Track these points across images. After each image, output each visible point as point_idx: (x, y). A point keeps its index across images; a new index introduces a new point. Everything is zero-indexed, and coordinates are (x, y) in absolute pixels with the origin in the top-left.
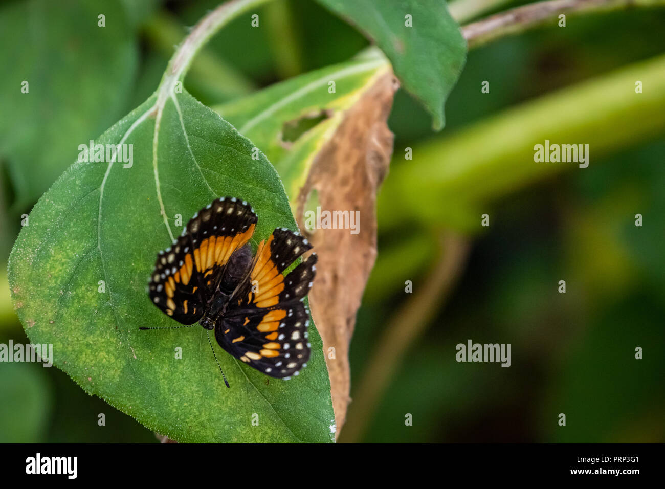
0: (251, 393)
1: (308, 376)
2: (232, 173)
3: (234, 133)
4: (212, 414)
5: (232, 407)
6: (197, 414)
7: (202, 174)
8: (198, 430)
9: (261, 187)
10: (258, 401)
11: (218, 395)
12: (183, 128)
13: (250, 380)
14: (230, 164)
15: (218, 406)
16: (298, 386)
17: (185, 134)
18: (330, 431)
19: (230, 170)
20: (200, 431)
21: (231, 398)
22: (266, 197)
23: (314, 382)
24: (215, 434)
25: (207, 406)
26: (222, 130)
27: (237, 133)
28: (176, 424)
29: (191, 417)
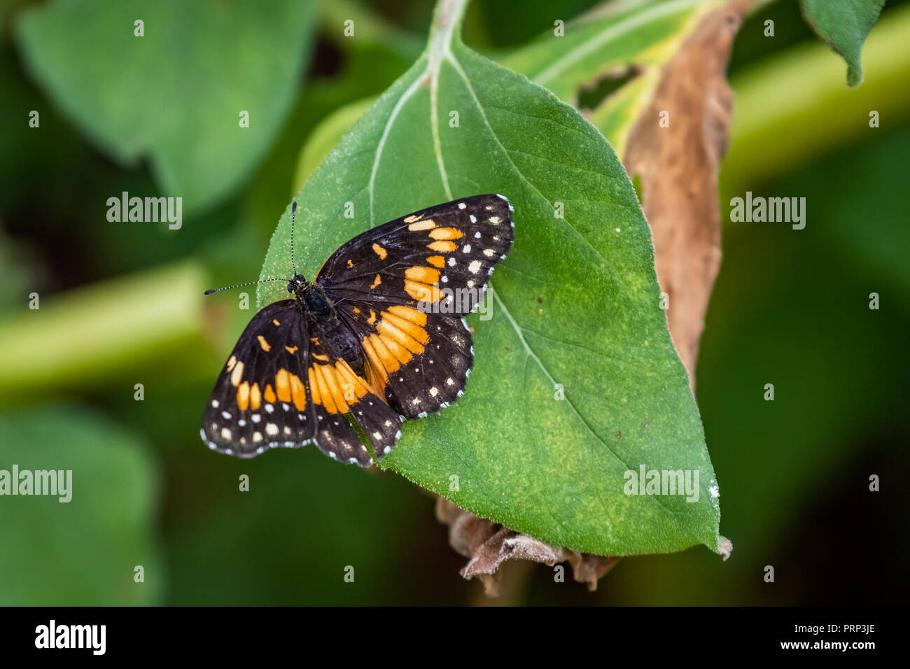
0: (598, 452)
1: (673, 423)
2: (554, 155)
3: (553, 100)
4: (548, 484)
5: (574, 472)
6: (528, 484)
7: (509, 158)
8: (530, 506)
9: (593, 170)
10: (608, 461)
11: (552, 457)
12: (475, 99)
13: (596, 435)
14: (549, 142)
15: (554, 472)
16: (660, 438)
17: (479, 106)
18: (711, 495)
19: (550, 151)
20: (532, 508)
21: (571, 459)
22: (602, 183)
23: (681, 429)
24: (554, 510)
25: (540, 473)
26: (535, 96)
27: (556, 100)
28: (500, 500)
29: (520, 490)
